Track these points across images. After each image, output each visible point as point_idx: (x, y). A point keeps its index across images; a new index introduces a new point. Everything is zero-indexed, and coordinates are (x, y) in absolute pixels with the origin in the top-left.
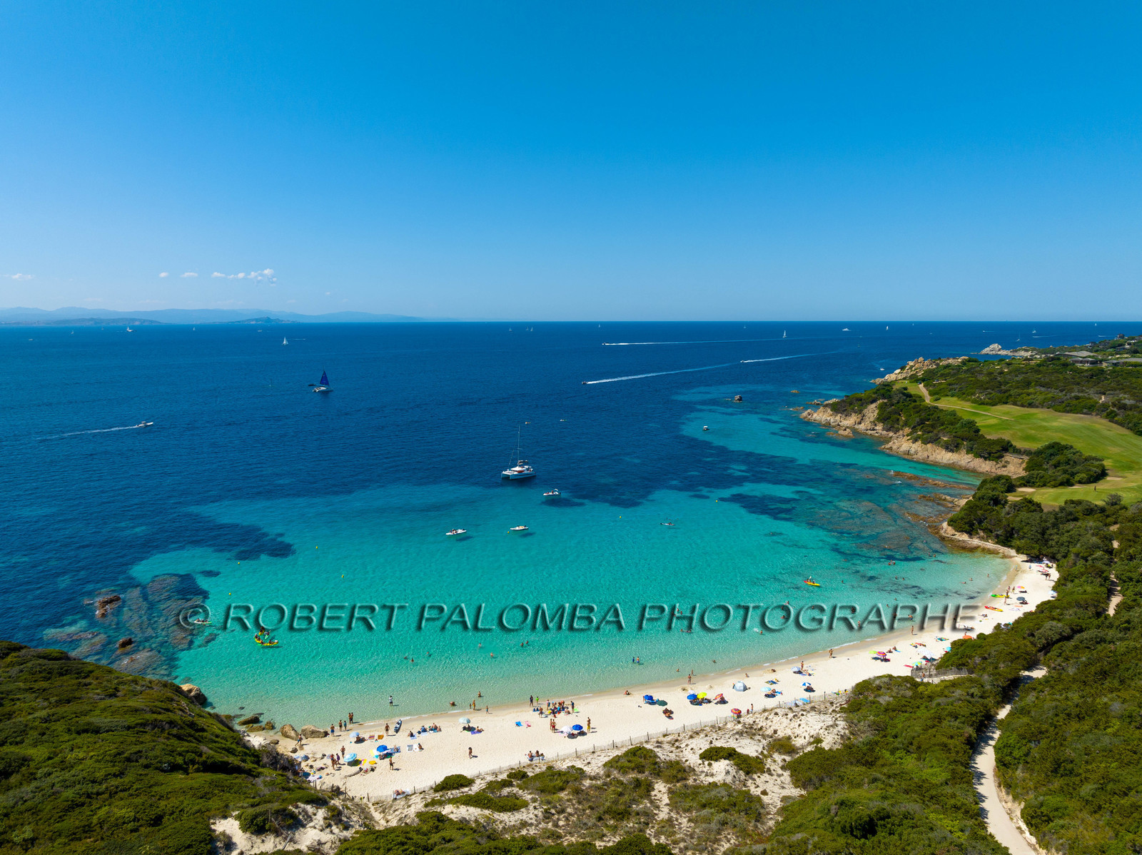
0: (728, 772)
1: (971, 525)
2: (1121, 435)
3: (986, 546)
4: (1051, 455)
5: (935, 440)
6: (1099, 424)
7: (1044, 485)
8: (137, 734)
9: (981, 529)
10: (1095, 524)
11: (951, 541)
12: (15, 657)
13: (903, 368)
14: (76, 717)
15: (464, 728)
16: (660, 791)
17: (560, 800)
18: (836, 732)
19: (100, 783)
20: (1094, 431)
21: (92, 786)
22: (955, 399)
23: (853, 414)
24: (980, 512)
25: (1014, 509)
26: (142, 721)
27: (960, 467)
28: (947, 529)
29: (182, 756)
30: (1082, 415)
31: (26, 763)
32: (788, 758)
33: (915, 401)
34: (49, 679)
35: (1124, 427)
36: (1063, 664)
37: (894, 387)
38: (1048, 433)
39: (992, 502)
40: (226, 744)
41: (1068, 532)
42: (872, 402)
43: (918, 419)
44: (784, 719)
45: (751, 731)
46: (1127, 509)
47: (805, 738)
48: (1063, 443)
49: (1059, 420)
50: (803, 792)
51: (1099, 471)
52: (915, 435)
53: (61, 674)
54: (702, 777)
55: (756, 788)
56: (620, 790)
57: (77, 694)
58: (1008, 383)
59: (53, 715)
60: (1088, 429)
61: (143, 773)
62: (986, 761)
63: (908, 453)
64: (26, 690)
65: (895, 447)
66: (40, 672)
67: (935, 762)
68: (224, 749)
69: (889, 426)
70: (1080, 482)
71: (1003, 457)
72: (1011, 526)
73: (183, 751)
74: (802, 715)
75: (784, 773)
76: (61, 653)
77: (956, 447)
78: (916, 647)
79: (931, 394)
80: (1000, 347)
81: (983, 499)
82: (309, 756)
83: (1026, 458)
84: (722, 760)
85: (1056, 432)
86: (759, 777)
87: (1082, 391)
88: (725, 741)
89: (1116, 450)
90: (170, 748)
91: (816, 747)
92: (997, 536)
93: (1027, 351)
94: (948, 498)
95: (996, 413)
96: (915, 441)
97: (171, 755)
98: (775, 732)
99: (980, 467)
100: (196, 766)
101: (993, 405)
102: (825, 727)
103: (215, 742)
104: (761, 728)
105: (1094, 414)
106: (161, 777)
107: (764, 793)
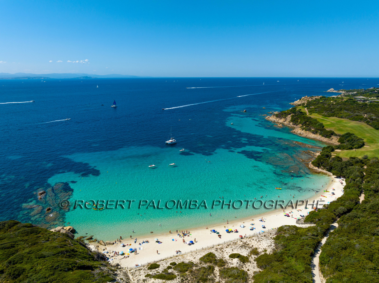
0: (237, 263)
1: (319, 164)
2: (370, 129)
3: (323, 172)
4: (347, 137)
5: (309, 130)
6: (364, 125)
7: (344, 149)
8: (57, 257)
9: (322, 166)
10: (358, 167)
11: (312, 169)
12: (16, 227)
13: (300, 99)
14: (38, 251)
15: (156, 242)
16: (216, 270)
17: (186, 275)
18: (271, 248)
19: (48, 278)
20: (362, 128)
21: (45, 279)
22: (317, 114)
23: (283, 118)
24: (322, 160)
25: (333, 160)
26: (58, 252)
27: (317, 139)
28: (311, 166)
29: (71, 265)
30: (358, 122)
31: (24, 271)
32: (256, 257)
33: (304, 115)
34: (28, 235)
35: (371, 126)
36: (343, 224)
37: (297, 109)
38: (347, 128)
39: (326, 157)
40: (83, 255)
41: (350, 169)
42: (290, 114)
43: (304, 121)
44: (255, 242)
45: (245, 245)
46: (369, 160)
47: (262, 249)
48: (351, 133)
49: (350, 123)
50: (260, 270)
51: (362, 144)
52: (303, 127)
53: (31, 233)
54: (229, 264)
55: (246, 268)
56: (204, 271)
57: (37, 241)
58: (335, 109)
59: (31, 251)
60: (360, 127)
61: (60, 273)
62: (316, 261)
63: (300, 134)
64: (21, 240)
65: (296, 131)
66: (25, 233)
67: (300, 263)
68: (83, 257)
69: (294, 123)
70: (355, 148)
71: (331, 137)
72: (332, 166)
73: (71, 263)
74: (261, 240)
75: (255, 262)
76: (30, 225)
77: (316, 132)
78: (298, 211)
79: (309, 112)
80: (334, 89)
81: (323, 155)
82: (109, 252)
83: (339, 137)
84: (236, 258)
85: (349, 128)
86: (247, 264)
87: (359, 113)
88: (237, 250)
89: (368, 135)
90: (67, 262)
91: (265, 253)
92: (327, 169)
93: (342, 91)
94: (312, 152)
95: (330, 120)
96: (303, 130)
97: (68, 265)
98: (253, 246)
99: (324, 140)
100: (75, 268)
101: (329, 117)
102: (268, 246)
103: (80, 255)
104: (248, 244)
105: (362, 121)
106: (65, 274)
107: (248, 270)
